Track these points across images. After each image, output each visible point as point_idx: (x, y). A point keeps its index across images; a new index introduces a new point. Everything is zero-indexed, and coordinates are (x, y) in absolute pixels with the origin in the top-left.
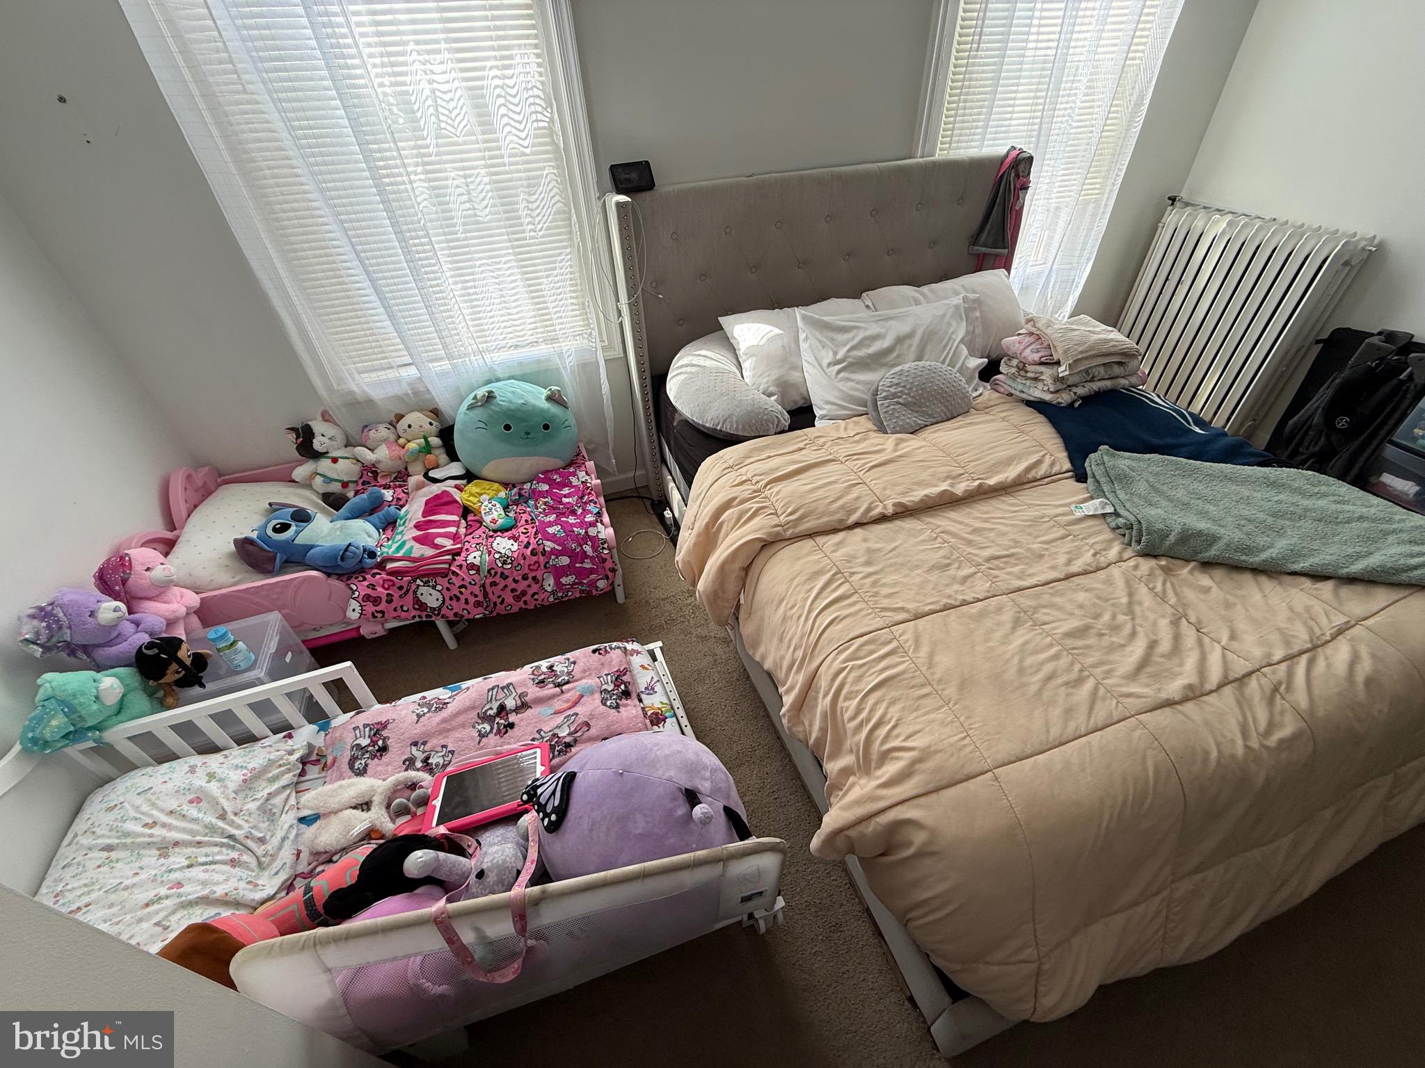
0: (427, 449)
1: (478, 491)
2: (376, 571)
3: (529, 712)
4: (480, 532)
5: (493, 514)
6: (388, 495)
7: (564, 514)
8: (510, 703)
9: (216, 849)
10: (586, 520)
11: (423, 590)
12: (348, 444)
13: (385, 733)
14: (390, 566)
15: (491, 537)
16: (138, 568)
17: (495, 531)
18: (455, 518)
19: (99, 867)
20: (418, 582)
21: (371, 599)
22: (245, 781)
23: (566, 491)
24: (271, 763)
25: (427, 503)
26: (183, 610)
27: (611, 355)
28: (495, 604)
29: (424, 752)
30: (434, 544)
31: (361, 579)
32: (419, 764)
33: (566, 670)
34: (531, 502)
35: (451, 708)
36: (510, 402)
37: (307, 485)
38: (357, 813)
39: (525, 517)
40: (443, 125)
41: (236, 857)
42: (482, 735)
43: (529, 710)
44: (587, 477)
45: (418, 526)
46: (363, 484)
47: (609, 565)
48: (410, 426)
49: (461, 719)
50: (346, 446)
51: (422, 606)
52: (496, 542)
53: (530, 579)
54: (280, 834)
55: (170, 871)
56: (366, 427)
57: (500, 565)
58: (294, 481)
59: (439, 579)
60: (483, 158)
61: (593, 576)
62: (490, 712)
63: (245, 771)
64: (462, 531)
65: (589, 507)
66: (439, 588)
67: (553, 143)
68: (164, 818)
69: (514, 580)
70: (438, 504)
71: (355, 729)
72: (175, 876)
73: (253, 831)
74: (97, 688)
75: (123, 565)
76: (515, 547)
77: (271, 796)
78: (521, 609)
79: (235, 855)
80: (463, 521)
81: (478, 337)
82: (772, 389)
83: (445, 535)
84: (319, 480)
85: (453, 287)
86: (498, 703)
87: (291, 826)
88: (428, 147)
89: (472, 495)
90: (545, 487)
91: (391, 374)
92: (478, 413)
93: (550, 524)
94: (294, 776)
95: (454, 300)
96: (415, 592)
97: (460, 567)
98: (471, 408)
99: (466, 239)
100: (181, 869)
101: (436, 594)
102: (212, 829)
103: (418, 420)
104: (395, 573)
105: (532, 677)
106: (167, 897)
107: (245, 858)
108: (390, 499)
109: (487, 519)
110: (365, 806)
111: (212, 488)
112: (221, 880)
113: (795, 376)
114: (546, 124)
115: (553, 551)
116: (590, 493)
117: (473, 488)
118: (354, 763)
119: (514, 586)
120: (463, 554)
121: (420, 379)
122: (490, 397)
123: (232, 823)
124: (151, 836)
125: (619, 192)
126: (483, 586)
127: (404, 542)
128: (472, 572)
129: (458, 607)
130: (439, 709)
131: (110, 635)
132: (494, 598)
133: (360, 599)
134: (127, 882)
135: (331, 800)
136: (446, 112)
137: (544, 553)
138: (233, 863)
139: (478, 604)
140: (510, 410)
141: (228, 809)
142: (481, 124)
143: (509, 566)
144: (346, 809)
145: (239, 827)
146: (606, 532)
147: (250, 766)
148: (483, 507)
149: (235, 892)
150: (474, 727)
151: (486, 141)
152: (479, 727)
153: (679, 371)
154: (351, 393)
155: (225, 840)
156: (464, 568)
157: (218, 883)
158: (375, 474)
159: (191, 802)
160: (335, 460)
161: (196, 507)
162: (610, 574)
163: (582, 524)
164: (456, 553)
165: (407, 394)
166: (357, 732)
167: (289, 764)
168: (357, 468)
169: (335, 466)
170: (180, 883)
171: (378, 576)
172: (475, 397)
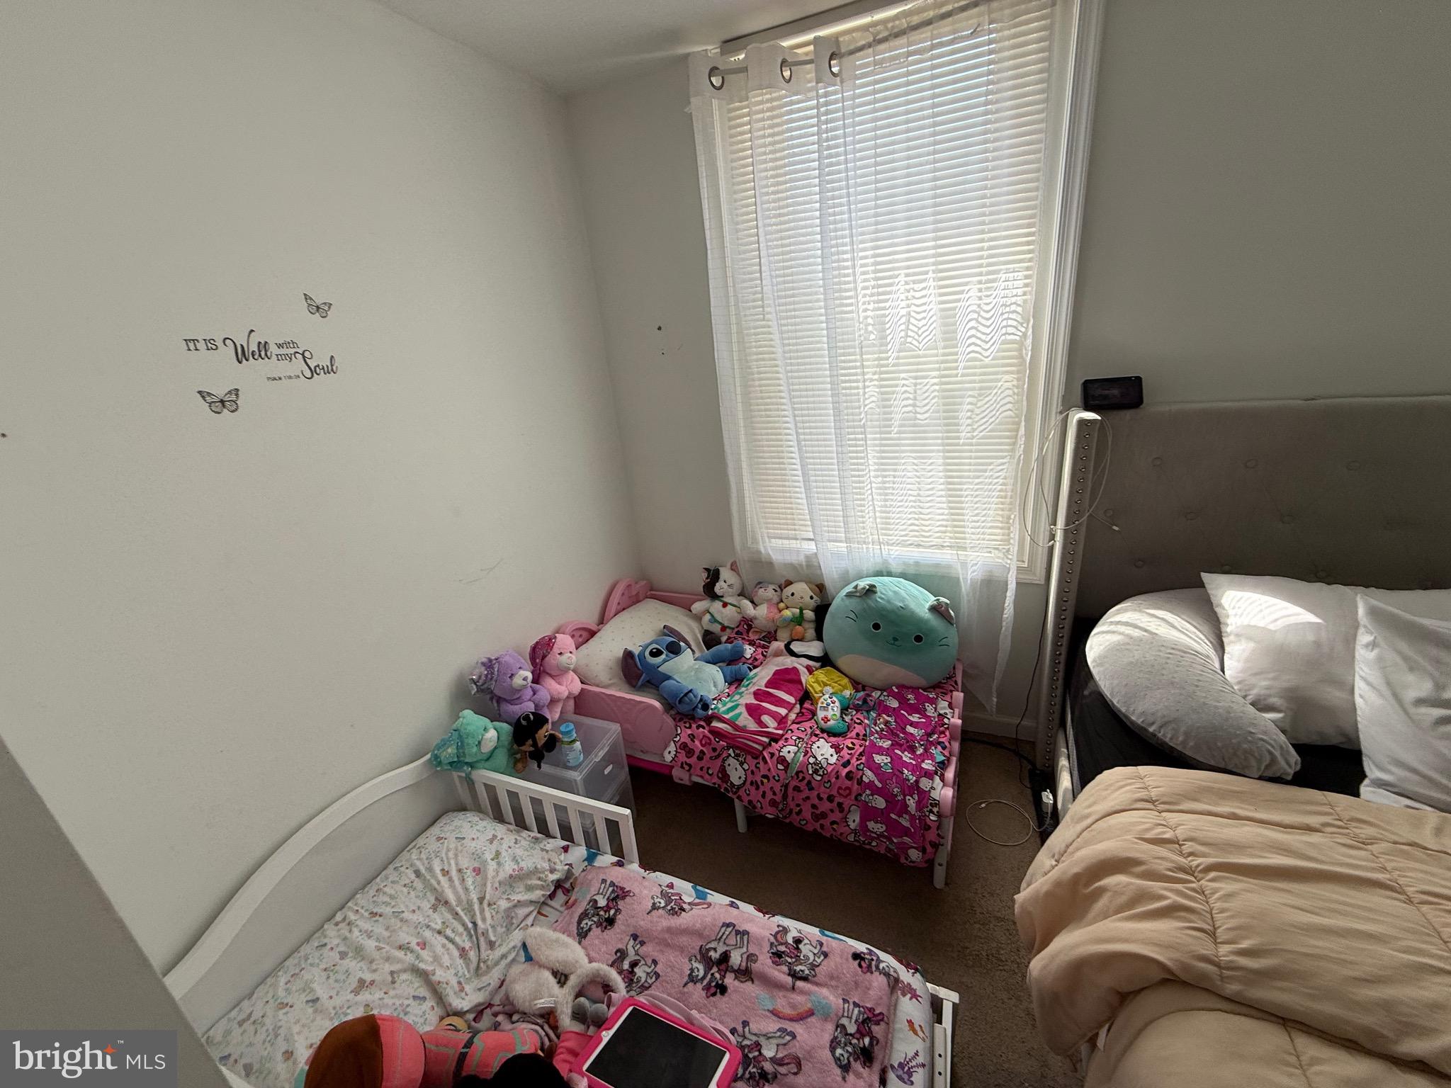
0: (799, 620)
1: (824, 680)
2: (702, 723)
3: (749, 988)
4: (808, 724)
5: (829, 710)
6: (749, 651)
7: (900, 746)
8: (736, 959)
9: (461, 929)
10: (924, 765)
11: (731, 761)
12: (742, 594)
13: (621, 904)
14: (715, 724)
15: (816, 735)
16: (556, 650)
17: (823, 731)
18: (791, 699)
19: (405, 885)
20: (731, 751)
21: (687, 748)
22: (511, 876)
23: (915, 718)
24: (535, 872)
25: (777, 673)
26: (566, 694)
27: (1028, 578)
28: (791, 811)
29: (637, 954)
30: (760, 719)
31: (688, 726)
32: (626, 966)
33: (812, 958)
34: (873, 714)
35: (684, 919)
36: (889, 602)
37: (698, 618)
38: (552, 981)
39: (858, 729)
40: (909, 340)
41: (467, 948)
42: (692, 979)
43: (749, 983)
44: (948, 711)
45: (758, 695)
46: (736, 634)
47: (931, 835)
48: (793, 594)
49: (684, 940)
50: (739, 595)
51: (725, 776)
52: (818, 744)
53: (835, 804)
54: (503, 950)
55: (428, 926)
56: (760, 583)
57: (810, 772)
58: (690, 611)
59: (749, 757)
60: (939, 369)
61: (906, 839)
62: (712, 953)
63: (516, 867)
64: (793, 716)
65: (933, 750)
66: (746, 766)
67: (1021, 357)
68: (454, 873)
69: (818, 795)
70: (785, 679)
71: (604, 881)
72: (428, 934)
73: (490, 930)
74: (483, 735)
75: (549, 645)
76: (833, 760)
77: (519, 904)
78: (815, 830)
79: (467, 945)
80: (798, 706)
81: (882, 529)
82: (1275, 700)
83: (773, 715)
84: (708, 617)
85: (872, 479)
86: (725, 948)
87: (514, 947)
88: (887, 359)
89: (817, 681)
90: (894, 704)
91: (794, 544)
92: (854, 603)
93: (880, 751)
94: (543, 895)
95: (870, 492)
96: (724, 760)
97: (772, 755)
98: (849, 595)
99: (899, 439)
100: (433, 930)
101: (741, 772)
102: (469, 909)
103: (802, 590)
104: (717, 733)
105: (772, 939)
106: (412, 951)
107: (472, 954)
108: (748, 656)
109: (821, 714)
110: (561, 977)
111: (641, 598)
112: (445, 965)
113: (1333, 695)
114: (1018, 338)
115: (871, 785)
116: (943, 732)
117: (821, 675)
118: (583, 920)
119: (816, 801)
120: (781, 743)
121: (816, 554)
122: (871, 590)
123: (482, 911)
124: (439, 883)
125: (1087, 408)
126: (786, 786)
127: (738, 705)
128: (780, 767)
129: (755, 795)
130: (673, 912)
131: (515, 696)
132: (792, 805)
133: (678, 745)
134: (405, 915)
135: (544, 948)
136: (916, 329)
137: (860, 782)
138: (463, 953)
139: (773, 803)
140: (884, 609)
141: (488, 897)
142: (945, 340)
143: (819, 778)
144: (548, 969)
145: (484, 920)
146: (944, 793)
147: (523, 864)
148: (822, 700)
149: (445, 985)
150: (690, 960)
151: (944, 355)
152: (696, 965)
153: (1113, 628)
154: (760, 552)
155: (470, 925)
156: (775, 758)
157: (441, 966)
158: (750, 627)
159: (474, 870)
160: (725, 605)
161: (624, 609)
162: (929, 849)
163: (916, 769)
164: (775, 739)
165: (801, 565)
166: (603, 885)
167: (545, 881)
168: (739, 617)
169: (723, 610)
170: (425, 944)
171: (701, 729)
172: (856, 587)
